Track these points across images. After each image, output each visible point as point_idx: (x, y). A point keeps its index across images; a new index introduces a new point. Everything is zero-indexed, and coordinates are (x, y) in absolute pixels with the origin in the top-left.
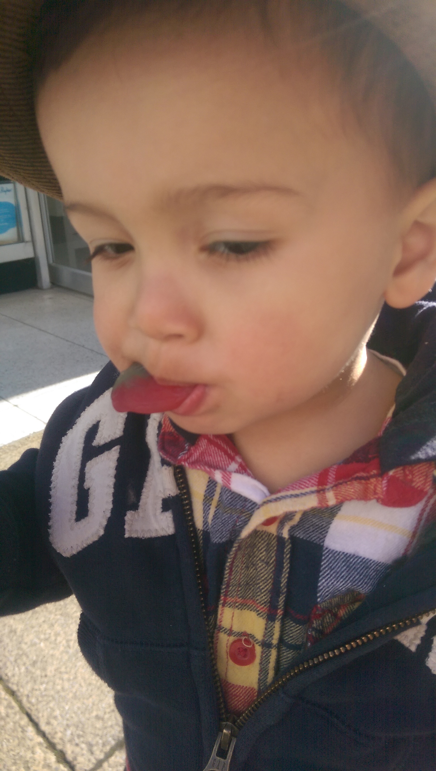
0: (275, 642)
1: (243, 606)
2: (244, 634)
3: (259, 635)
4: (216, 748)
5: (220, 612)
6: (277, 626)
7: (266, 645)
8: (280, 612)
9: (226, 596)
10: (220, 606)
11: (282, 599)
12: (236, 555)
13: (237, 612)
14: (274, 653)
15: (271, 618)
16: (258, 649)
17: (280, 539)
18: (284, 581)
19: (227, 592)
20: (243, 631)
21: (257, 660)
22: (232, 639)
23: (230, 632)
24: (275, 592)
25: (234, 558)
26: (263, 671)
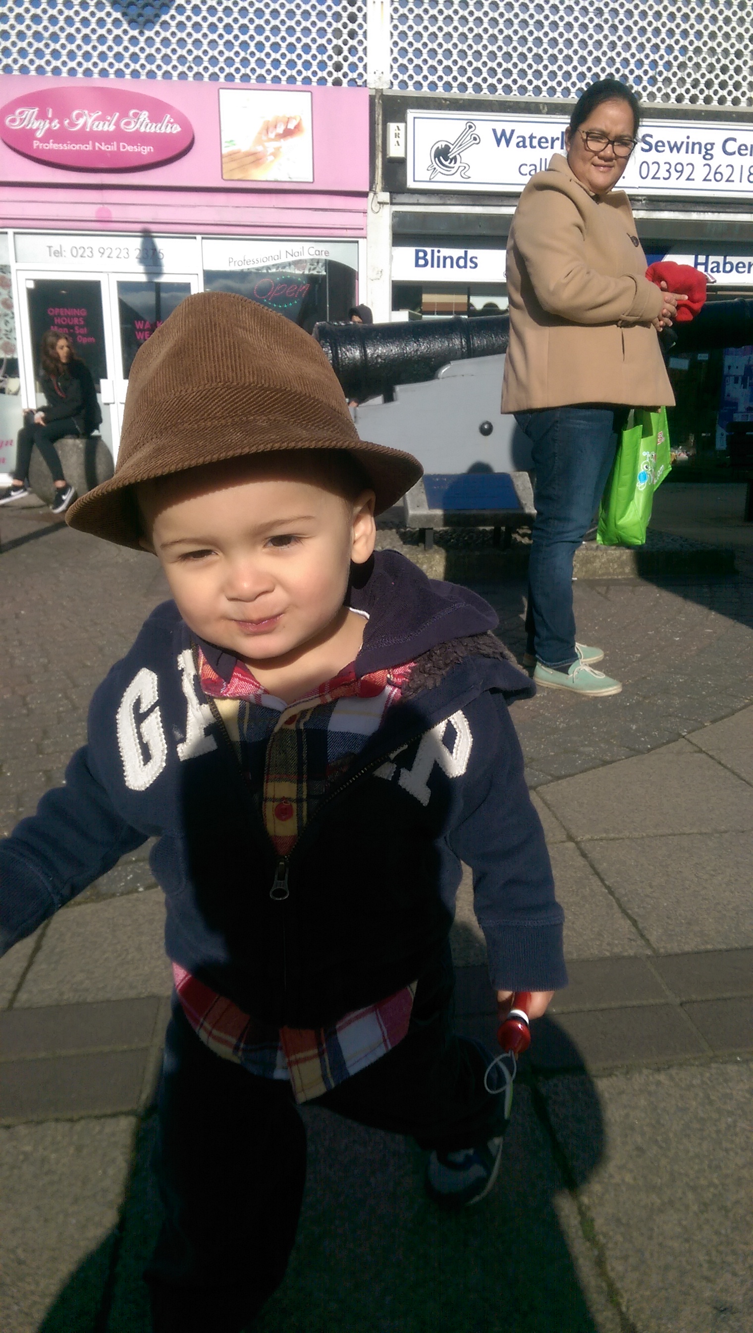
0: (305, 797)
1: (280, 780)
2: (283, 798)
3: (294, 796)
4: (276, 876)
5: (265, 788)
6: (305, 784)
7: (299, 801)
8: (305, 776)
9: (268, 774)
10: (265, 783)
11: (305, 767)
12: (272, 744)
13: (277, 783)
14: (305, 805)
15: (299, 781)
16: (294, 806)
17: (299, 731)
18: (305, 756)
19: (269, 771)
20: (282, 796)
21: (295, 813)
22: (276, 804)
23: (274, 800)
24: (300, 764)
25: (271, 747)
26: (300, 818)
